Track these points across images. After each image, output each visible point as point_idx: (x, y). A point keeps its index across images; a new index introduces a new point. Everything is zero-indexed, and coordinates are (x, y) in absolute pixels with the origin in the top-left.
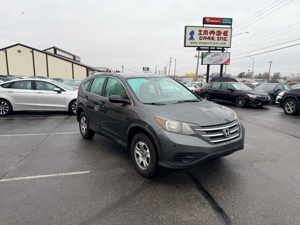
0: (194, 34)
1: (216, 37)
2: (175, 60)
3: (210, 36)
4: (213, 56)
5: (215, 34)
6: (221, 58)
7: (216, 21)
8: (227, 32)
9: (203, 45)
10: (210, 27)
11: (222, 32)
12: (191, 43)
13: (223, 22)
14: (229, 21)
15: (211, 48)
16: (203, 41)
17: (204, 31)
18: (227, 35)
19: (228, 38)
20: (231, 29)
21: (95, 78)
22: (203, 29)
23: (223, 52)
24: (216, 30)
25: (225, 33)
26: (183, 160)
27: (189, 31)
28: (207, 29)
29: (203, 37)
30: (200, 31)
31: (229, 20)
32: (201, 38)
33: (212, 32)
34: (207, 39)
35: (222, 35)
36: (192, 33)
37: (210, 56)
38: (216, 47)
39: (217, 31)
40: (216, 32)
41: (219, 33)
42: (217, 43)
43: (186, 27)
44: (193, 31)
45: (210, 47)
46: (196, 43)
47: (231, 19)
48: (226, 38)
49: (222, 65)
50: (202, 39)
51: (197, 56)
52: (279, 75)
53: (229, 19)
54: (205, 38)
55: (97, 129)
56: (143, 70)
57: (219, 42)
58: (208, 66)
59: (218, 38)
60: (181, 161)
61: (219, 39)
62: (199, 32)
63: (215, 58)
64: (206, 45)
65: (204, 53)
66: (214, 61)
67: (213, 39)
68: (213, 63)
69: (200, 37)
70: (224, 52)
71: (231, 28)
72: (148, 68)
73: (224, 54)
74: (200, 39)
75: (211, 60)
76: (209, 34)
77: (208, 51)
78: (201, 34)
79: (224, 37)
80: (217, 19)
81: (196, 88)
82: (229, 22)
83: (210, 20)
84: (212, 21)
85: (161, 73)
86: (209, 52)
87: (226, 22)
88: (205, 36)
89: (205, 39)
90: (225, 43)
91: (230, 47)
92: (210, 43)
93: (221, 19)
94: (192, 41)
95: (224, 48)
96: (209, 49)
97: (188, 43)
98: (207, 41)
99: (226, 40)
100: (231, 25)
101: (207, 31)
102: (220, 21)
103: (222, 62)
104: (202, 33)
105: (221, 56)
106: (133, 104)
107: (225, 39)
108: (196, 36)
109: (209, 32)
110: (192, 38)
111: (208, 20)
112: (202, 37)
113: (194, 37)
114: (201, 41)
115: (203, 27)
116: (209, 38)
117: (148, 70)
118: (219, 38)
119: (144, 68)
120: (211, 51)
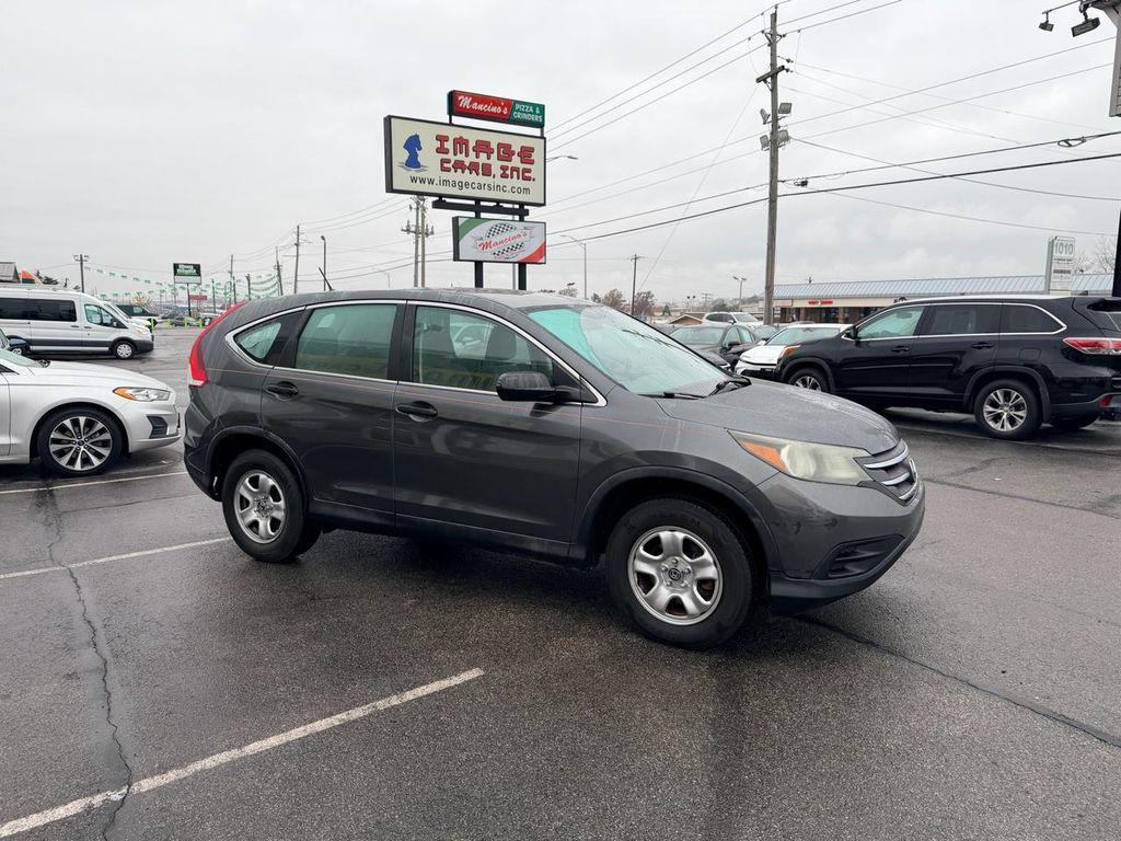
0: (420, 149)
1: (496, 165)
2: (323, 238)
3: (476, 160)
4: (491, 232)
5: (494, 156)
6: (518, 241)
7: (494, 109)
8: (532, 150)
9: (456, 191)
10: (474, 129)
11: (516, 148)
12: (414, 180)
13: (518, 116)
14: (535, 113)
15: (482, 203)
16: (452, 176)
17: (457, 141)
18: (532, 162)
19: (536, 170)
20: (542, 141)
21: (314, 309)
22: (453, 133)
23: (521, 220)
24: (494, 140)
25: (526, 154)
26: (848, 567)
27: (401, 134)
28: (465, 134)
29: (453, 162)
30: (442, 139)
31: (535, 110)
32: (446, 165)
33: (483, 147)
34: (467, 171)
35: (516, 161)
36: (413, 144)
37: (480, 230)
38: (498, 201)
39: (500, 145)
40: (494, 146)
41: (506, 152)
42: (503, 189)
43: (388, 120)
44: (417, 136)
45: (478, 200)
46: (431, 182)
47: (542, 108)
48: (529, 171)
49: (522, 266)
50: (448, 170)
51: (413, 229)
52: (649, 300)
53: (535, 106)
54: (459, 166)
55: (377, 513)
56: (175, 273)
57: (508, 182)
58: (479, 265)
59: (504, 168)
60: (844, 570)
61: (508, 172)
62: (438, 144)
63: (498, 238)
64: (465, 192)
65: (461, 221)
66: (495, 249)
67: (487, 171)
68: (492, 258)
69: (443, 161)
70: (526, 218)
71: (542, 137)
72: (197, 268)
73: (525, 228)
74: (444, 169)
75: (486, 246)
76: (472, 154)
77: (472, 214)
78: (446, 152)
79: (522, 166)
80: (495, 101)
81: (464, 344)
82: (534, 116)
83: (471, 103)
84: (480, 107)
85: (258, 287)
86: (478, 216)
87: (525, 117)
88: (461, 157)
89: (459, 171)
90: (527, 190)
91: (544, 205)
92: (480, 187)
93: (510, 104)
94: (413, 172)
95: (526, 207)
96: (477, 208)
97: (402, 178)
98: (467, 177)
99: (529, 179)
100: (541, 125)
101: (466, 142)
102: (504, 110)
103: (521, 256)
104: (449, 145)
105: (514, 233)
106: (602, 402)
107: (526, 174)
108: (429, 156)
109: (472, 144)
110: (413, 162)
111: (465, 103)
112: (448, 161)
113: (422, 157)
114: (445, 175)
115: (451, 124)
116: (473, 167)
117: (198, 273)
118: (507, 168)
119: (176, 266)
120: (483, 215)
